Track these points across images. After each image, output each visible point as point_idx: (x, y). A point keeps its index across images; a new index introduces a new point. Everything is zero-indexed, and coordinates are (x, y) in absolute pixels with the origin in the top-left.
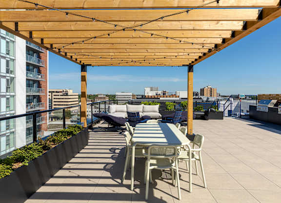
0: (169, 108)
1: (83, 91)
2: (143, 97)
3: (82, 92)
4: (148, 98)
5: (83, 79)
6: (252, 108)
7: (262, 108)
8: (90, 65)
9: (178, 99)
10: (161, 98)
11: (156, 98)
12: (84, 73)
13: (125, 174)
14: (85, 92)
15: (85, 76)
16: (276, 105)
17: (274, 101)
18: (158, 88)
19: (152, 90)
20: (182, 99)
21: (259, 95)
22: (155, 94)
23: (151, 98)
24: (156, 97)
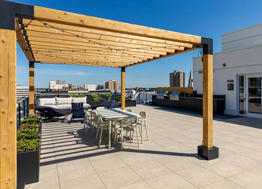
0: (95, 99)
1: (32, 85)
2: (48, 91)
3: (30, 87)
4: (55, 92)
5: (32, 74)
6: (154, 97)
7: (161, 97)
8: (40, 62)
9: (87, 92)
10: (69, 92)
11: (64, 92)
12: (32, 69)
13: (100, 141)
14: (33, 87)
15: (33, 72)
16: (168, 94)
17: (167, 92)
18: (64, 81)
19: (58, 83)
20: (91, 92)
21: (158, 88)
22: (61, 88)
23: (58, 92)
24: (64, 90)
